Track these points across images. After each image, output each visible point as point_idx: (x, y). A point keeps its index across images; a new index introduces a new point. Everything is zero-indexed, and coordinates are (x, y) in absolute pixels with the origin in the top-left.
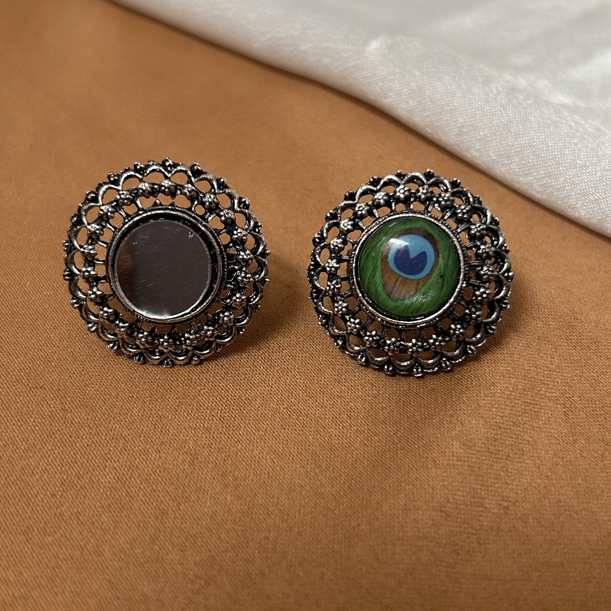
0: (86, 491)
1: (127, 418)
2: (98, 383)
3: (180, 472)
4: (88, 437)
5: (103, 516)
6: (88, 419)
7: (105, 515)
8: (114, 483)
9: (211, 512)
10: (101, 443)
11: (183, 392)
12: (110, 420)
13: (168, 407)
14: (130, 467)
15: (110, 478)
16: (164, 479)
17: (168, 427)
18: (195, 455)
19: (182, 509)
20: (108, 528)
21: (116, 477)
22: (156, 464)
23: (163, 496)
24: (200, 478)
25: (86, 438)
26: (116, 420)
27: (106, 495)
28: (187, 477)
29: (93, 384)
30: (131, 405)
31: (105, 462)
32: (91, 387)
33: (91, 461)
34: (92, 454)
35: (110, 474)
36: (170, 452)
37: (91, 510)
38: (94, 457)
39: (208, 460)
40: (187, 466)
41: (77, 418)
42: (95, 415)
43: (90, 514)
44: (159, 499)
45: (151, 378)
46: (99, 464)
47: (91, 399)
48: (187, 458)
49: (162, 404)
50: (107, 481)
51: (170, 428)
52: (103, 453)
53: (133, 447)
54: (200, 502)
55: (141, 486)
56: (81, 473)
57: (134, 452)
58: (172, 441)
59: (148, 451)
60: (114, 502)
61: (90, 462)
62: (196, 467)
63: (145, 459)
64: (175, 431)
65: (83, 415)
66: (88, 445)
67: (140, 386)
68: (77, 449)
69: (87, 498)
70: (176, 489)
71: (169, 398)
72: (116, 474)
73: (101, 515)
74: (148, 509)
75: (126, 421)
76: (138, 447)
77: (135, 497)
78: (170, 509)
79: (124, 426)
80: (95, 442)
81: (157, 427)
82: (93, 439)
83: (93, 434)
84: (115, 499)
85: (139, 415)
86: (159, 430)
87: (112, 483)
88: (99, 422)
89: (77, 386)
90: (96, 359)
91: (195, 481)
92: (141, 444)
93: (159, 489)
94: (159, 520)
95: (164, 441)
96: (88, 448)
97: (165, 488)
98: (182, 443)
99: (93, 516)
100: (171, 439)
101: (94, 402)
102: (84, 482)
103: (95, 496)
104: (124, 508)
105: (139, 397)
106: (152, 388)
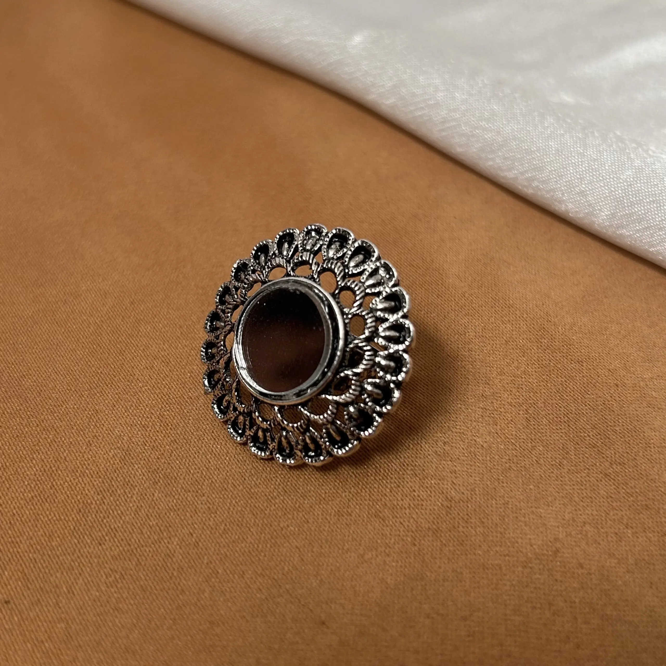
0: (10, 483)
1: (61, 410)
2: (36, 375)
3: (109, 466)
4: (18, 427)
5: (24, 508)
6: (20, 410)
7: (27, 507)
8: (39, 475)
9: (136, 507)
10: (31, 435)
11: (124, 388)
12: (44, 411)
13: (106, 402)
14: (58, 460)
15: (37, 470)
16: (91, 471)
17: (103, 422)
18: (127, 451)
19: (106, 503)
20: (28, 520)
21: (42, 469)
22: (86, 456)
23: (88, 490)
24: (129, 473)
25: (16, 429)
26: (49, 411)
27: (31, 487)
28: (115, 472)
29: (31, 375)
30: (67, 398)
31: (33, 453)
32: (29, 378)
33: (19, 452)
34: (20, 445)
35: (37, 466)
36: (101, 446)
37: (14, 502)
38: (22, 448)
39: (141, 456)
40: (118, 461)
41: (9, 409)
42: (28, 405)
43: (12, 506)
44: (83, 492)
45: (92, 372)
46: (27, 456)
47: (26, 389)
48: (118, 453)
49: (101, 398)
50: (33, 473)
51: (105, 422)
52: (32, 444)
53: (63, 439)
54: (126, 496)
55: (67, 478)
56: (8, 464)
57: (64, 444)
58: (105, 435)
59: (79, 444)
60: (37, 495)
61: (17, 453)
62: (127, 463)
63: (75, 451)
64: (110, 426)
65: (16, 405)
66: (17, 436)
67: (80, 380)
68: (6, 439)
69: (10, 490)
70: (103, 482)
71: (109, 393)
72: (42, 467)
73: (22, 507)
74: (72, 503)
75: (59, 413)
76: (69, 439)
77: (60, 489)
78: (94, 502)
79: (57, 418)
80: (25, 432)
81: (91, 420)
82: (23, 430)
83: (24, 424)
84: (39, 491)
85: (74, 408)
86: (93, 424)
87: (37, 476)
88: (32, 413)
89: (14, 377)
90: (37, 351)
91: (124, 476)
92: (72, 436)
93: (86, 482)
94: (81, 514)
95: (97, 434)
96: (17, 438)
97: (91, 481)
98: (116, 438)
99: (15, 508)
100: (105, 433)
101: (28, 393)
102: (9, 473)
103: (19, 488)
104: (47, 501)
105: (77, 390)
106: (92, 382)
